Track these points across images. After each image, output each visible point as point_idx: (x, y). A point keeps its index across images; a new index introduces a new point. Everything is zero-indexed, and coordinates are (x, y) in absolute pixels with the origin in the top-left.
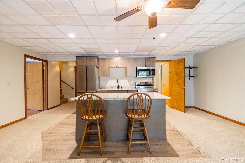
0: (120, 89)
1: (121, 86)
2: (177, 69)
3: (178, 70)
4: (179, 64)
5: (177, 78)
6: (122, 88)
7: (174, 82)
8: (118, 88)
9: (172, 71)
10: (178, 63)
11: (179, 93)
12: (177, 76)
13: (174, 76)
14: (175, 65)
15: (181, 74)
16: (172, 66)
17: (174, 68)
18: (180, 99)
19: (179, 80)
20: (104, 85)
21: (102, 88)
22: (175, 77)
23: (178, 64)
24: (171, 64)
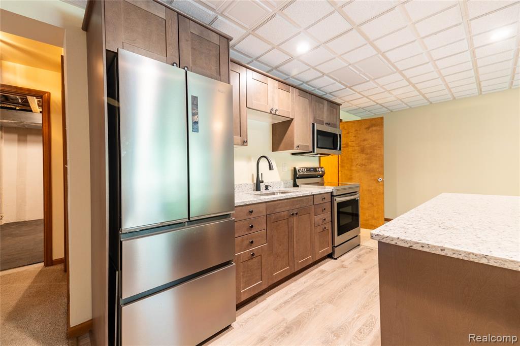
2: (364, 140)
3: (366, 143)
4: (371, 129)
5: (363, 160)
6: (267, 188)
7: (354, 168)
9: (350, 143)
10: (367, 126)
11: (370, 191)
12: (364, 155)
13: (356, 156)
14: (356, 130)
15: (376, 150)
16: (348, 133)
17: (355, 136)
18: (372, 204)
19: (371, 163)
22: (358, 157)
23: (368, 128)
24: (346, 128)
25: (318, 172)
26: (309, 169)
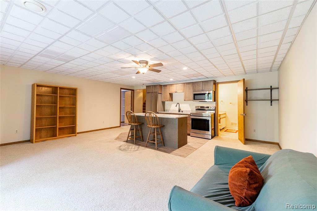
0: (181, 113)
1: (182, 110)
6: (182, 112)
8: (179, 111)
20: (168, 109)
21: (166, 111)
25: (209, 108)
26: (203, 107)
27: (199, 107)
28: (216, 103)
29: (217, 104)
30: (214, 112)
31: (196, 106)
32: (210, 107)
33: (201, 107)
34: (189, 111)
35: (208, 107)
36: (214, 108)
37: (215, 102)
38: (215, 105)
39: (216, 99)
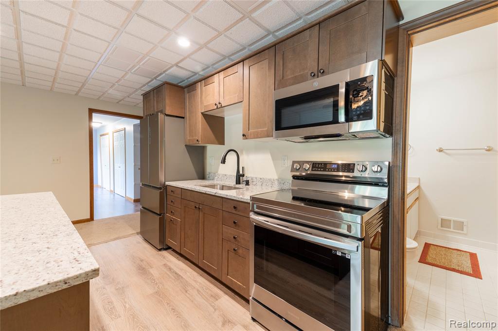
6: (248, 183)
8: (238, 181)
20: (213, 171)
21: (209, 178)
25: (356, 174)
26: (324, 166)
27: (307, 166)
28: (395, 146)
29: (400, 150)
30: (382, 193)
31: (294, 162)
32: (358, 167)
33: (315, 165)
34: (270, 180)
35: (349, 167)
36: (385, 171)
37: (389, 141)
38: (387, 157)
39: (396, 120)
